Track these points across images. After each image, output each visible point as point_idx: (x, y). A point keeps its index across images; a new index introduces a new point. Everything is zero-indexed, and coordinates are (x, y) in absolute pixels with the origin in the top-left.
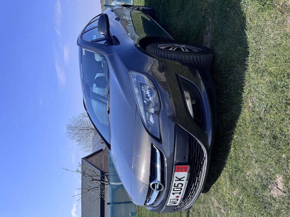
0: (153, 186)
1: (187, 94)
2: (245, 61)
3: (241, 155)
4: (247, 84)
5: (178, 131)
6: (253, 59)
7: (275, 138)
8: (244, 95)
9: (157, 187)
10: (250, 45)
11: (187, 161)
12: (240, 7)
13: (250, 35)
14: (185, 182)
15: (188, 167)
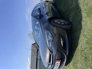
0: (50, 64)
1: (61, 39)
2: (81, 31)
3: (77, 59)
4: (80, 38)
5: (58, 50)
6: (83, 31)
7: (86, 58)
8: (79, 41)
9: (51, 64)
10: (83, 26)
11: (60, 59)
12: (81, 13)
13: (83, 23)
14: (59, 64)
15: (60, 61)
